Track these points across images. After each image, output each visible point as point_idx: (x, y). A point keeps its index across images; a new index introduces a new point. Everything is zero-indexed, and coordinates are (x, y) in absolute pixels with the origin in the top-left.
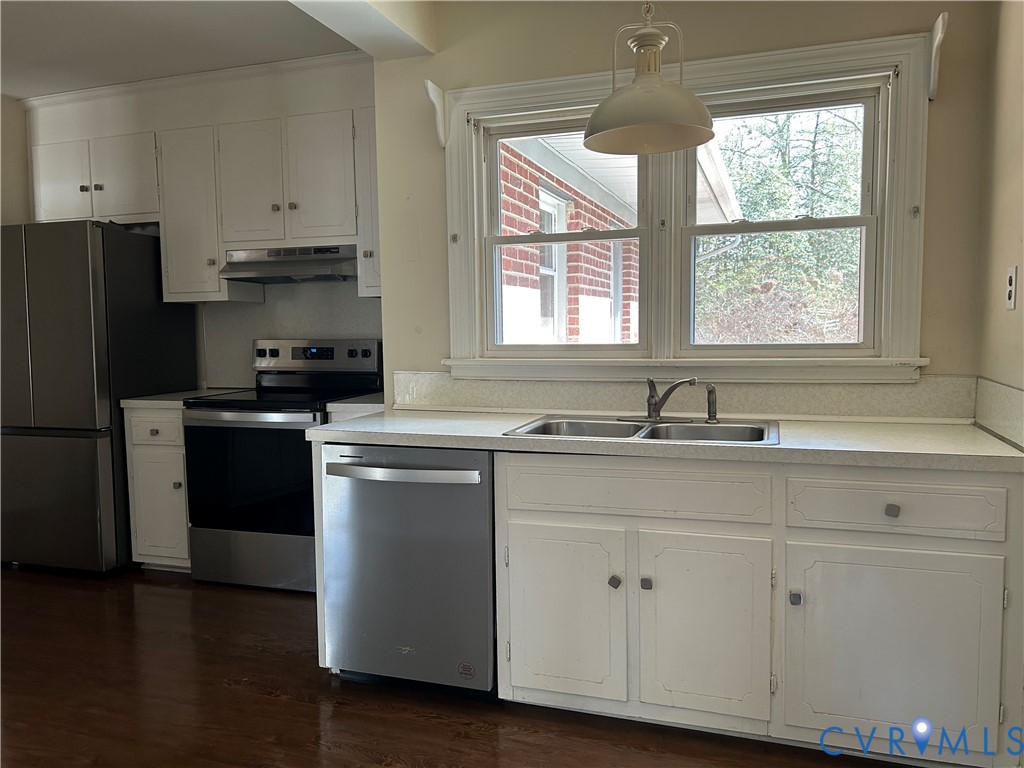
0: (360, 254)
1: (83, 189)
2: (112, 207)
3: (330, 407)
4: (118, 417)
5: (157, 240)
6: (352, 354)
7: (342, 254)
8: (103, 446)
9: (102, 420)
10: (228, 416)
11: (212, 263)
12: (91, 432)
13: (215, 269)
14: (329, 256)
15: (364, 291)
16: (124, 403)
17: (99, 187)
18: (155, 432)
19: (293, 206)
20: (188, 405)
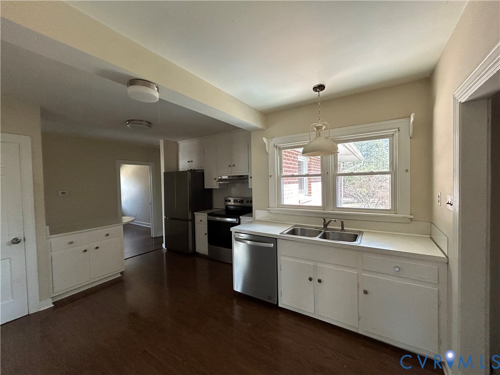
0: (249, 177)
1: (188, 162)
2: (194, 166)
3: (241, 217)
4: (193, 216)
5: (204, 173)
6: (248, 202)
7: (245, 177)
8: (190, 223)
9: (190, 218)
10: (218, 219)
11: (215, 179)
12: (187, 220)
13: (216, 181)
14: (242, 178)
15: (250, 187)
16: (195, 213)
17: (192, 161)
18: (201, 221)
19: (234, 165)
20: (209, 214)
